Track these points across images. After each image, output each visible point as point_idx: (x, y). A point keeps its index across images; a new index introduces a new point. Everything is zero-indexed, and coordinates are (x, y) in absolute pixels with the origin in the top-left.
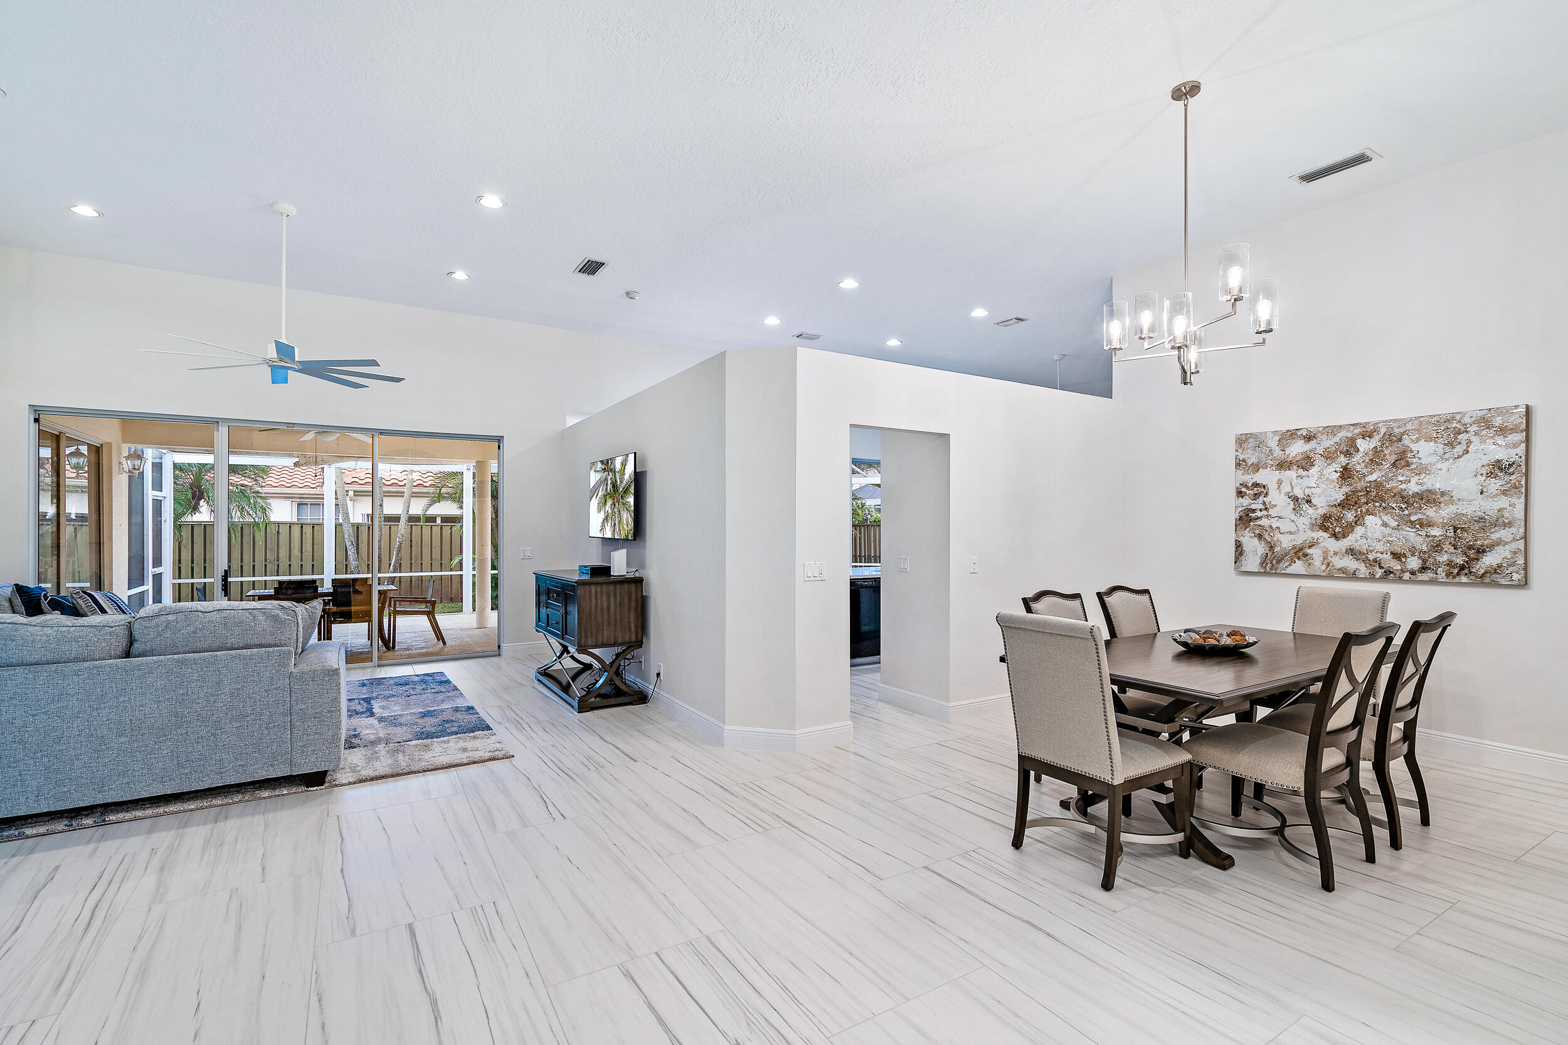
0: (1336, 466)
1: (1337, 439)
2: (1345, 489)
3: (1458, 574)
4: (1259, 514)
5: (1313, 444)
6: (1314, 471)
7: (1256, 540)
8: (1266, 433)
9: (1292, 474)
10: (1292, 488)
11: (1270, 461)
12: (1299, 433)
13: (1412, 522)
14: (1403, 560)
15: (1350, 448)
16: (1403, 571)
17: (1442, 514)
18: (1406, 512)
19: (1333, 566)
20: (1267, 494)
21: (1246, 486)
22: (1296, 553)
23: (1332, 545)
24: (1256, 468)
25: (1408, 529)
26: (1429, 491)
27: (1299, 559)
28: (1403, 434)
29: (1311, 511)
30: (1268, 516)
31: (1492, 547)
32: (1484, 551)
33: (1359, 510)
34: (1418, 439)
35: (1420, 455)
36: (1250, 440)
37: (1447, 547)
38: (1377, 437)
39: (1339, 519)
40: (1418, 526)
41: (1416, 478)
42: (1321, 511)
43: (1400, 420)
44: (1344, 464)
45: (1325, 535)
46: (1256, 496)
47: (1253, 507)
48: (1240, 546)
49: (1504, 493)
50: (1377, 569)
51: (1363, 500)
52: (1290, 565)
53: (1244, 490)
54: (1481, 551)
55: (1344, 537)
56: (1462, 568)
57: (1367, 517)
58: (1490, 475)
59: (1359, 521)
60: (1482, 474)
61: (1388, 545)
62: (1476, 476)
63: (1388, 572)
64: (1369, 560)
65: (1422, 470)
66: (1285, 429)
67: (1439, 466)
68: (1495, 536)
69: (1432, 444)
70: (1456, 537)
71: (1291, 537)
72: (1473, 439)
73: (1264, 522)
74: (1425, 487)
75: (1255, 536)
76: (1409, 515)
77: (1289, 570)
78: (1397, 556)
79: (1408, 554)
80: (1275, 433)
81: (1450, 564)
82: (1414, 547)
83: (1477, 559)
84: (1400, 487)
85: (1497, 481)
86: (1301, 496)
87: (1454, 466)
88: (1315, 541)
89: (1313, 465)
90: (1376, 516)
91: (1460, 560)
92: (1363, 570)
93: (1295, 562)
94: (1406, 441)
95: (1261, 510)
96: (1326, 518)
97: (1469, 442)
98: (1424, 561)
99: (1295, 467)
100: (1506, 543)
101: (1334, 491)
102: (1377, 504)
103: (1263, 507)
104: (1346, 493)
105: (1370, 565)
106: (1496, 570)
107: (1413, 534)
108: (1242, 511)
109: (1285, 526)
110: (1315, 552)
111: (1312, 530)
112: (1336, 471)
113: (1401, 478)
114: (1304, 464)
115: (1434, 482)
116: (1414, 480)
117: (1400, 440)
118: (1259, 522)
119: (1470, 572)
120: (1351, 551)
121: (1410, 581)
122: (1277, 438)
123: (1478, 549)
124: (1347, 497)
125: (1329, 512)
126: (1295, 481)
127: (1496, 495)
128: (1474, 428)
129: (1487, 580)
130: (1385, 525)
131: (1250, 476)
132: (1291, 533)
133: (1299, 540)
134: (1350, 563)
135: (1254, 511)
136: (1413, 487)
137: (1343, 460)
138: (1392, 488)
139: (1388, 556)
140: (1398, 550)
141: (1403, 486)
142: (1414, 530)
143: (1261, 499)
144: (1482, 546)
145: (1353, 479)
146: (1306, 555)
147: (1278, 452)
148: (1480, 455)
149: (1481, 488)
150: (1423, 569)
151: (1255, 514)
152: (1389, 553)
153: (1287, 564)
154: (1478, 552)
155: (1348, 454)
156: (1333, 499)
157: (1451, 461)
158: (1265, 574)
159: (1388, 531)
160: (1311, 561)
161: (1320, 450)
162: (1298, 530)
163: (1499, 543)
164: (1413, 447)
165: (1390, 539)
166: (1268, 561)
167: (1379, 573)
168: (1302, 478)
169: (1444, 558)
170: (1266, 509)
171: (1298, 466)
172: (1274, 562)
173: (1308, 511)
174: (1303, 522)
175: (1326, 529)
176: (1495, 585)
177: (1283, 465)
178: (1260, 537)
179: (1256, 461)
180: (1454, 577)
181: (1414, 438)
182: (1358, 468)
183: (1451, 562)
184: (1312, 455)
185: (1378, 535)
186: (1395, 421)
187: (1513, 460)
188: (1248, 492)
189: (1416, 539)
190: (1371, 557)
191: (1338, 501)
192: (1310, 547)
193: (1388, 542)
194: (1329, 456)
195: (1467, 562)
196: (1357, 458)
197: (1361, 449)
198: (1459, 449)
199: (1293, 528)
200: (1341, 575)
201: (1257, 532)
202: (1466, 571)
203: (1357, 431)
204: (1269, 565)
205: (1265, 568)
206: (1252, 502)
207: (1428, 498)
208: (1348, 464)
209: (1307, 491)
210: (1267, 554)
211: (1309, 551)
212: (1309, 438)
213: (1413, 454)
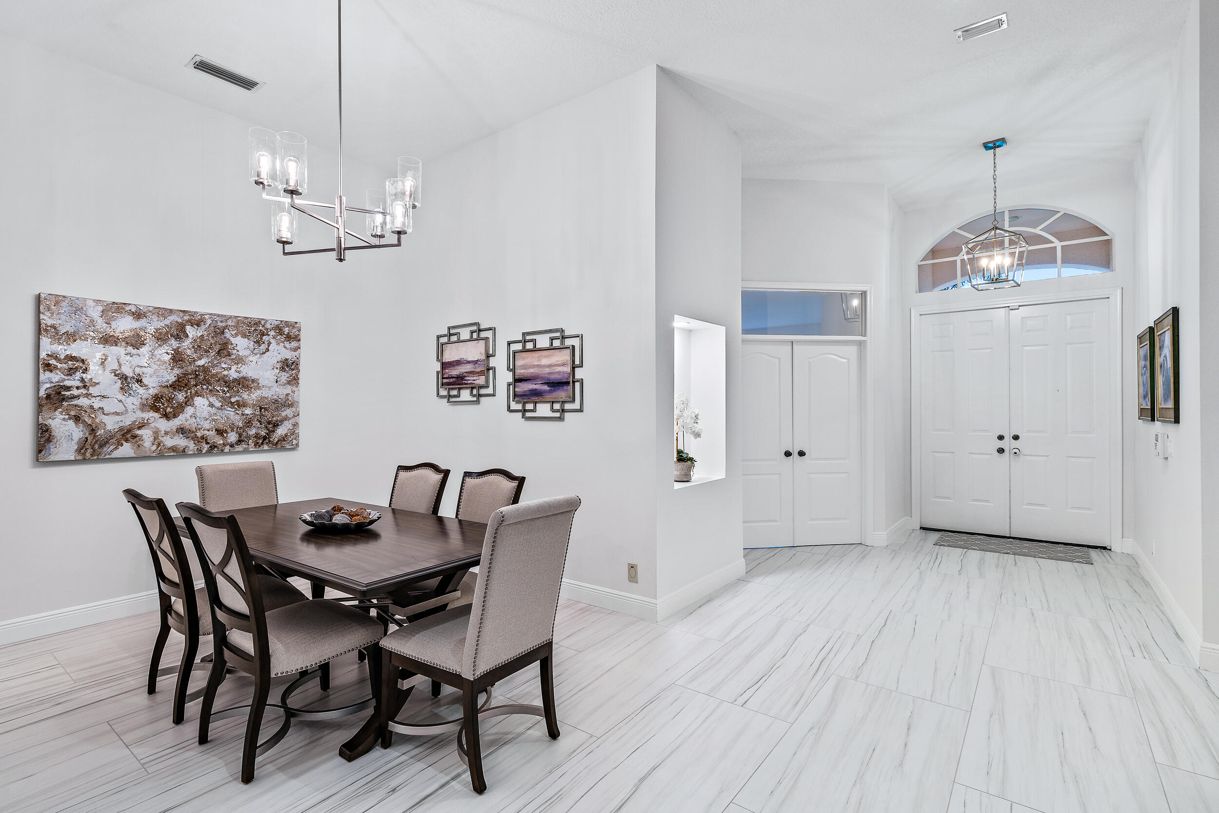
0: (167, 348)
1: (167, 322)
2: (177, 371)
3: (262, 443)
4: (75, 392)
5: (142, 323)
6: (144, 350)
7: (71, 423)
8: (85, 300)
9: (119, 351)
10: (120, 365)
11: (91, 333)
12: (127, 308)
13: (232, 403)
14: (225, 435)
15: (179, 333)
16: (224, 445)
17: (251, 397)
18: (228, 395)
19: (164, 445)
20: (86, 369)
21: (56, 358)
22: (123, 435)
23: (163, 425)
24: (72, 337)
25: (229, 409)
26: (244, 378)
27: (127, 441)
28: (225, 328)
29: (141, 391)
30: (87, 395)
31: (282, 421)
32: (278, 425)
33: (189, 391)
34: (236, 335)
35: (238, 348)
36: (64, 304)
37: (256, 423)
38: (203, 327)
39: (170, 400)
40: (236, 406)
41: (235, 366)
42: (152, 392)
43: (222, 315)
44: (175, 347)
45: (156, 415)
46: (71, 371)
47: (68, 383)
48: (47, 431)
49: (289, 383)
50: (204, 445)
51: (193, 382)
52: (116, 448)
53: (53, 362)
54: (276, 425)
55: (175, 416)
56: (265, 438)
57: (196, 398)
58: (282, 369)
59: (188, 402)
60: (277, 368)
61: (214, 423)
62: (273, 369)
63: (213, 447)
64: (198, 437)
65: (239, 360)
66: (111, 299)
67: (251, 358)
68: (284, 414)
69: (246, 340)
70: (261, 415)
71: (118, 418)
72: (272, 341)
73: (83, 402)
74: (241, 375)
75: (70, 419)
76: (230, 397)
77: (116, 454)
78: (220, 432)
79: (229, 431)
80: (97, 302)
81: (257, 436)
82: (233, 424)
83: (274, 431)
84: (223, 373)
85: (286, 374)
86: (130, 374)
87: (260, 360)
88: (146, 422)
89: (144, 344)
90: (204, 397)
91: (263, 433)
92: (192, 446)
93: (122, 445)
94: (228, 334)
95: (78, 388)
96: (157, 398)
97: (269, 344)
98: (240, 435)
99: (124, 344)
100: (290, 419)
101: (165, 372)
102: (205, 387)
103: (81, 384)
104: (178, 375)
105: (198, 442)
106: (283, 439)
107: (233, 413)
108: (49, 388)
109: (110, 406)
110: (146, 434)
111: (142, 410)
112: (167, 353)
113: (224, 366)
114: (133, 342)
115: (248, 371)
116: (234, 368)
117: (223, 333)
118: (75, 402)
119: (270, 441)
120: (182, 431)
121: (230, 453)
122: (100, 308)
123: (274, 423)
124: (179, 379)
125: (161, 392)
126: (124, 359)
127: (285, 384)
128: (272, 333)
129: (279, 446)
130: (211, 405)
131: (60, 347)
132: (117, 414)
133: (127, 421)
134: (180, 441)
135: (68, 388)
136: (233, 374)
137: (174, 343)
138: (217, 373)
139: (213, 433)
140: (221, 427)
141: (226, 373)
142: (233, 410)
143: (78, 375)
144: (276, 421)
145: (185, 362)
146: (135, 437)
147: (100, 324)
148: (276, 354)
149: (276, 378)
150: (239, 442)
151: (71, 392)
152: (214, 430)
153: (112, 447)
154: (274, 426)
155: (177, 337)
156: (164, 380)
157: (258, 355)
158: (84, 461)
159: (213, 410)
160: (141, 442)
161: (151, 329)
162: (127, 410)
163: (286, 418)
164: (232, 339)
165: (215, 418)
166: (88, 446)
167: (206, 447)
168: (131, 356)
169: (252, 432)
170: (85, 387)
171: (127, 343)
172: (96, 446)
173: (138, 391)
174: (132, 402)
175: (155, 409)
176: (283, 449)
177: (107, 340)
178: (77, 419)
179: (71, 330)
180: (260, 446)
181: (233, 333)
182: (189, 352)
183: (258, 434)
184: (142, 333)
185: (205, 414)
186: (218, 316)
187: (293, 360)
188: (59, 366)
189: (232, 416)
190: (199, 434)
191: (170, 382)
192: (139, 428)
193: (214, 420)
194: (161, 338)
195: (267, 434)
196: (187, 343)
197: (190, 336)
198: (263, 347)
199: (119, 408)
200: (172, 454)
201: (73, 413)
202: (267, 441)
203: (187, 318)
204: (90, 451)
205: (84, 454)
206: (66, 378)
207: (244, 383)
208: (179, 348)
209: (138, 370)
210: (87, 438)
211: (139, 432)
212: (138, 315)
213: (233, 346)
